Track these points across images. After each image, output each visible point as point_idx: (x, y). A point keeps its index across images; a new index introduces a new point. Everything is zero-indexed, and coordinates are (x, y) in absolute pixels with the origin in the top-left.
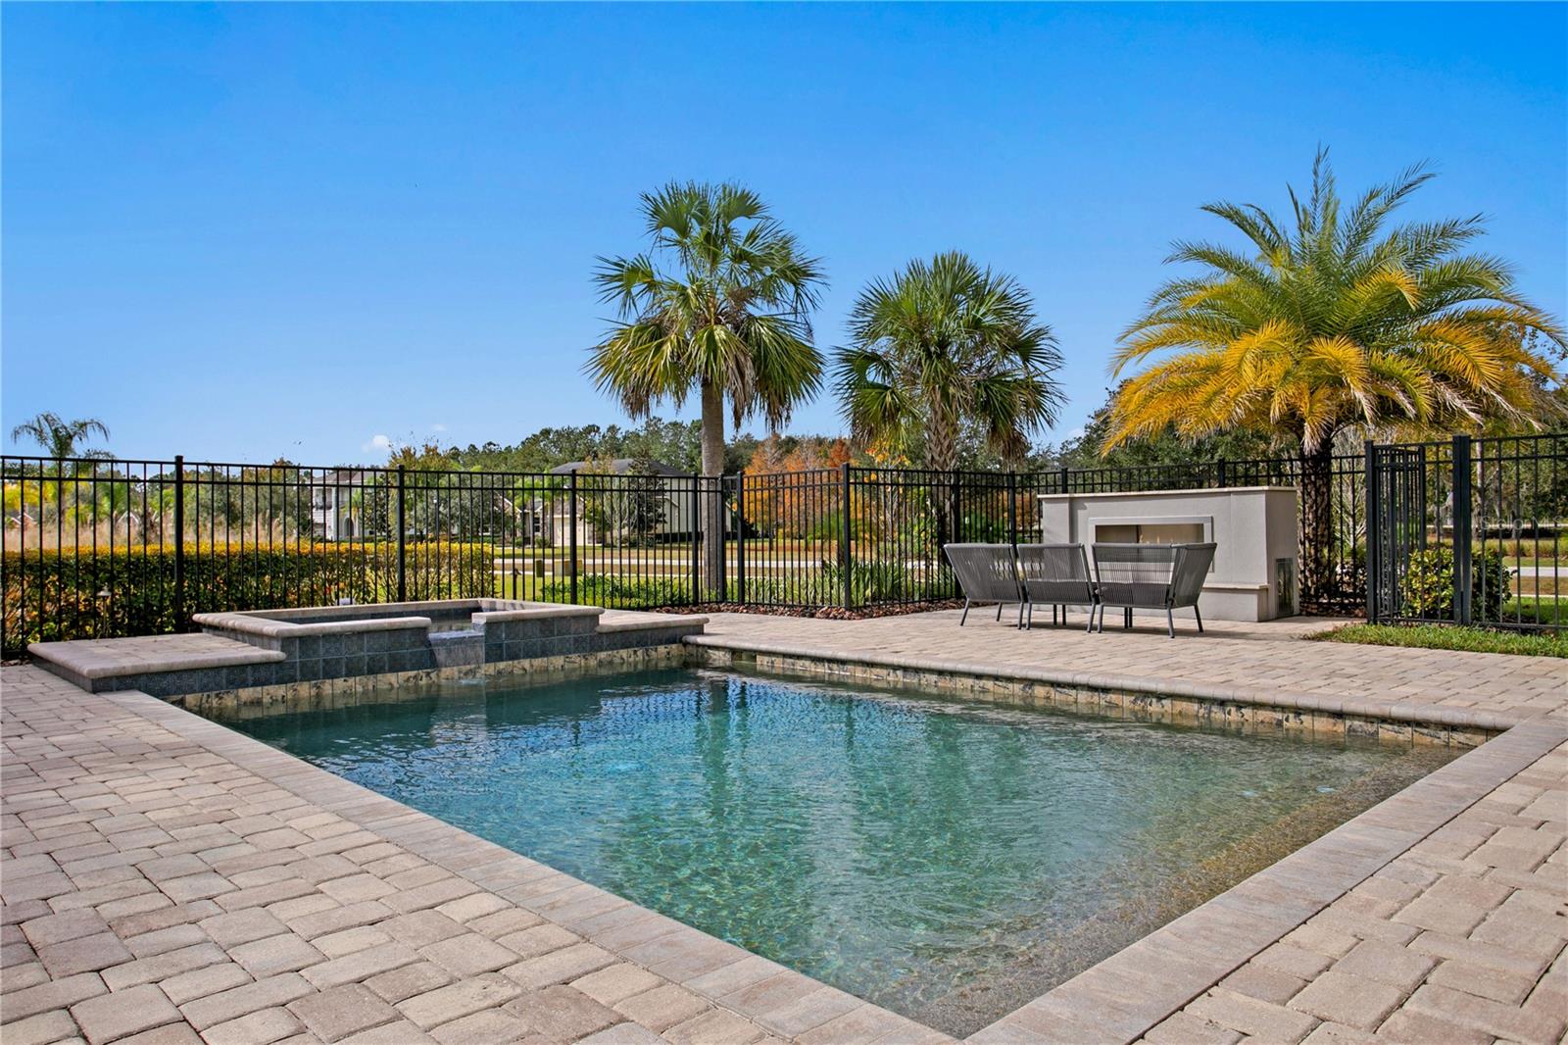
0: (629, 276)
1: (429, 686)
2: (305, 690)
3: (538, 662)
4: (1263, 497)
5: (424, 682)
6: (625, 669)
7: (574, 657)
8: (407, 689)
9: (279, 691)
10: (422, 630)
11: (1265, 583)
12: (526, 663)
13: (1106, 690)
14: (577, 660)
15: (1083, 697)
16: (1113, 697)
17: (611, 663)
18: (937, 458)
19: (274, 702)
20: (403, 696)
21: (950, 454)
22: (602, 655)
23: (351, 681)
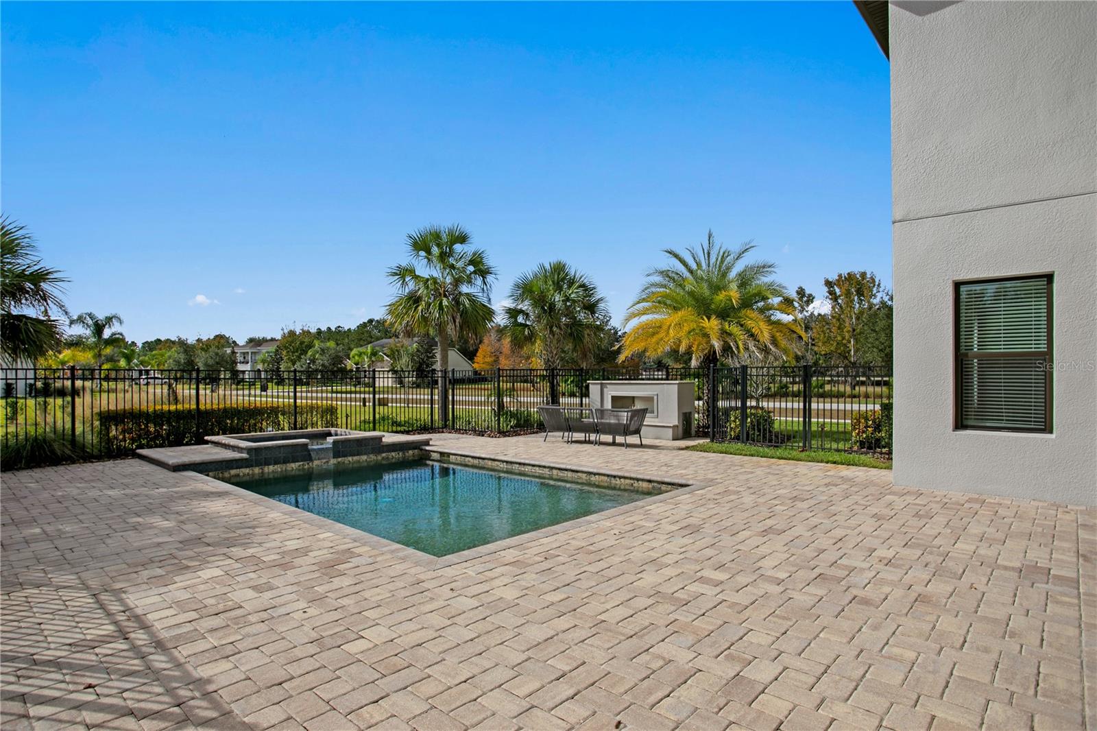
0: (403, 273)
1: (309, 468)
2: (257, 470)
3: (355, 458)
4: (677, 386)
5: (306, 467)
6: (394, 460)
7: (371, 456)
8: (299, 470)
9: (246, 471)
10: (306, 445)
11: (677, 423)
12: (350, 459)
13: (577, 472)
14: (373, 457)
15: (570, 474)
16: (579, 474)
17: (388, 458)
18: (550, 359)
19: (244, 475)
20: (297, 473)
21: (556, 357)
22: (384, 455)
23: (276, 466)
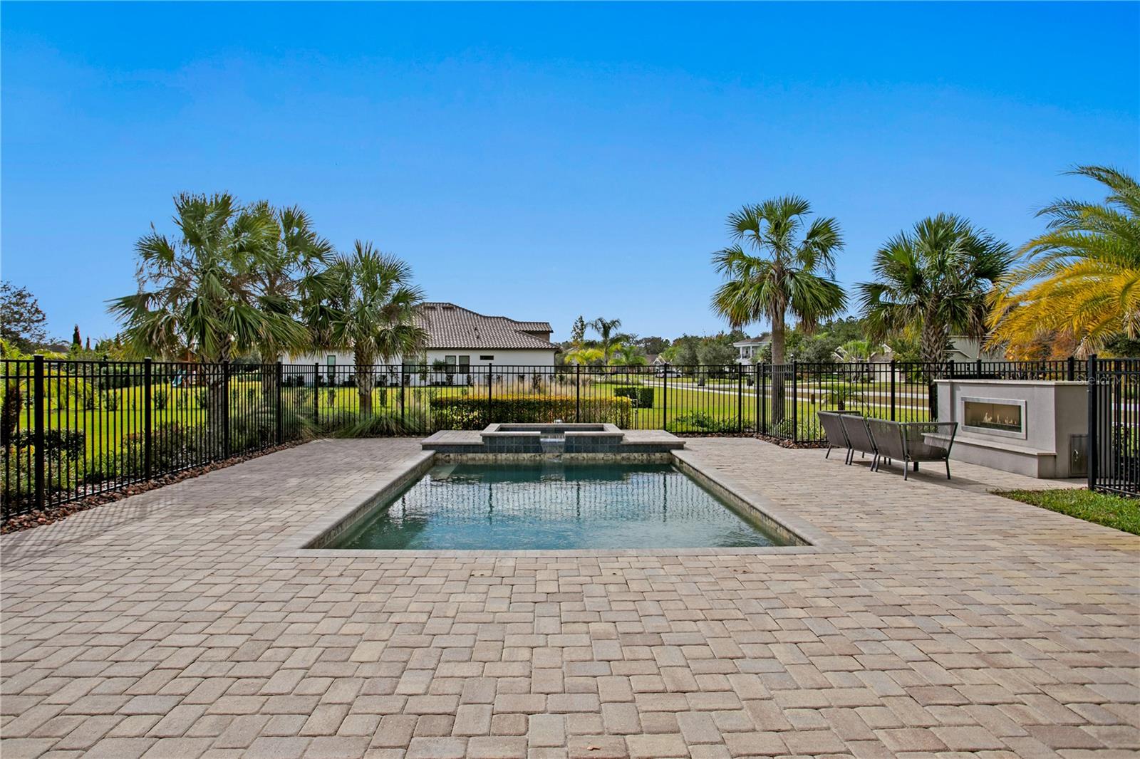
1: (540, 461)
2: (491, 456)
3: (591, 455)
4: (1053, 390)
5: (538, 458)
6: (636, 462)
7: (609, 454)
8: (531, 461)
9: (482, 456)
10: (537, 438)
12: (585, 455)
13: (743, 501)
14: (610, 456)
16: (744, 504)
17: (629, 459)
19: (480, 460)
20: (529, 463)
22: (624, 455)
23: (508, 455)
